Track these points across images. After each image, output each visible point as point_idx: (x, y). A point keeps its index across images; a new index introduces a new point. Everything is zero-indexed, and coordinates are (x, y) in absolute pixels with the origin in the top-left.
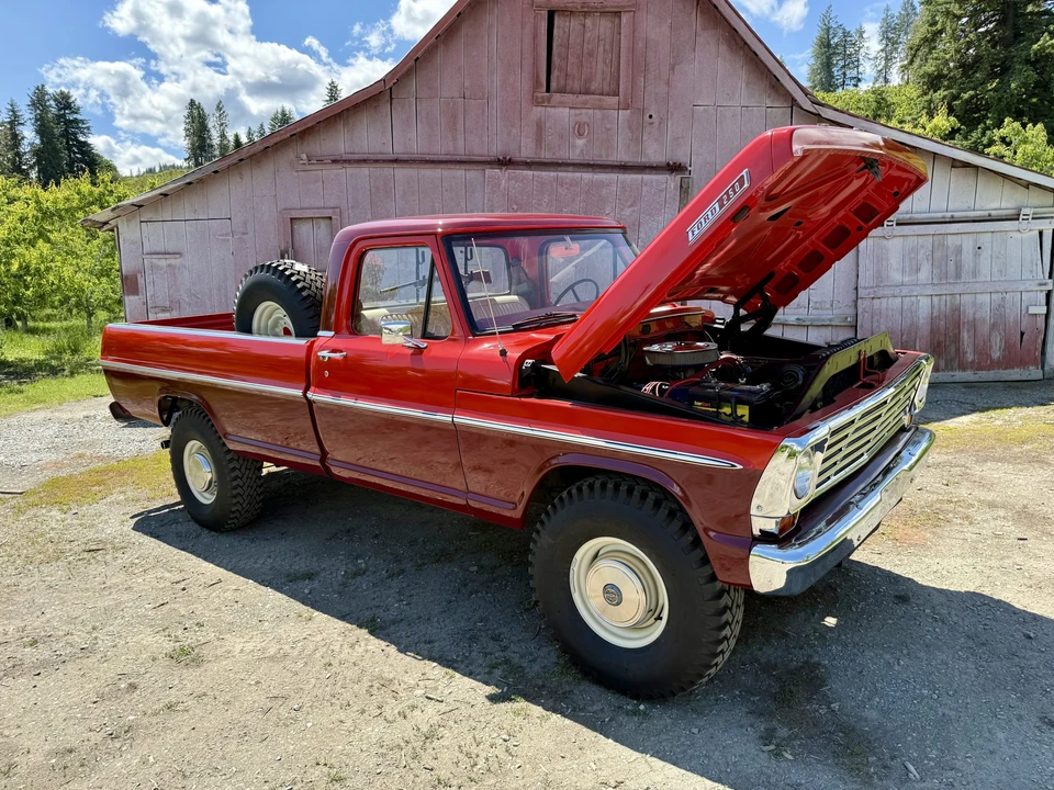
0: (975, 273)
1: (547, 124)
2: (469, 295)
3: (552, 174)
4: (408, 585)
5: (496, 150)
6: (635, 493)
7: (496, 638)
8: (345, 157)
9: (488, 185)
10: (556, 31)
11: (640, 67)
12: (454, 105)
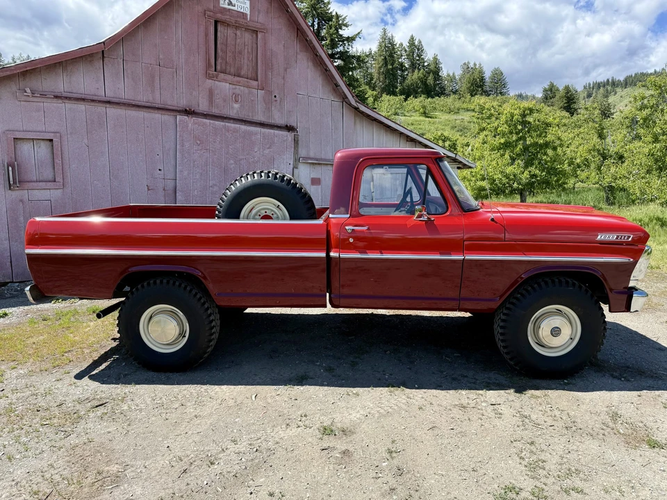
1: (216, 92)
3: (222, 123)
5: (183, 103)
8: (64, 95)
9: (179, 126)
10: (219, 34)
11: (269, 66)
12: (152, 69)
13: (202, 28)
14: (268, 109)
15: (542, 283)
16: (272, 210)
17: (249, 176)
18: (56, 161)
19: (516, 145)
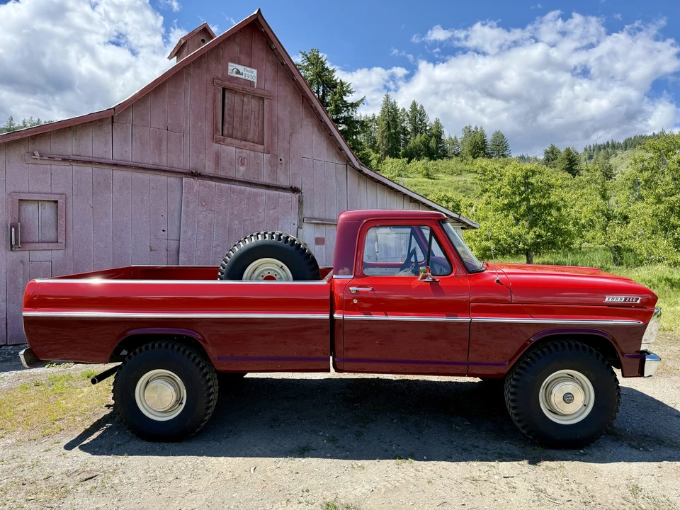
1: (222, 155)
3: (228, 185)
5: (189, 165)
8: (72, 157)
9: (185, 188)
10: (226, 101)
11: (275, 131)
12: (160, 133)
13: (210, 95)
14: (274, 172)
15: (552, 347)
16: (275, 271)
17: (253, 237)
18: (60, 222)
19: (520, 206)
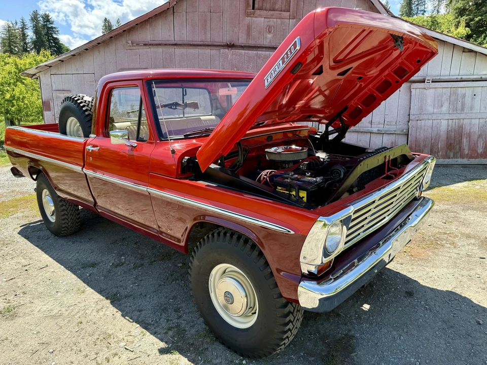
0: (472, 108)
1: (253, 27)
2: (159, 117)
3: (255, 52)
4: (142, 274)
5: (226, 39)
6: (241, 240)
7: (177, 310)
8: (150, 42)
9: (222, 58)
12: (205, 16)
